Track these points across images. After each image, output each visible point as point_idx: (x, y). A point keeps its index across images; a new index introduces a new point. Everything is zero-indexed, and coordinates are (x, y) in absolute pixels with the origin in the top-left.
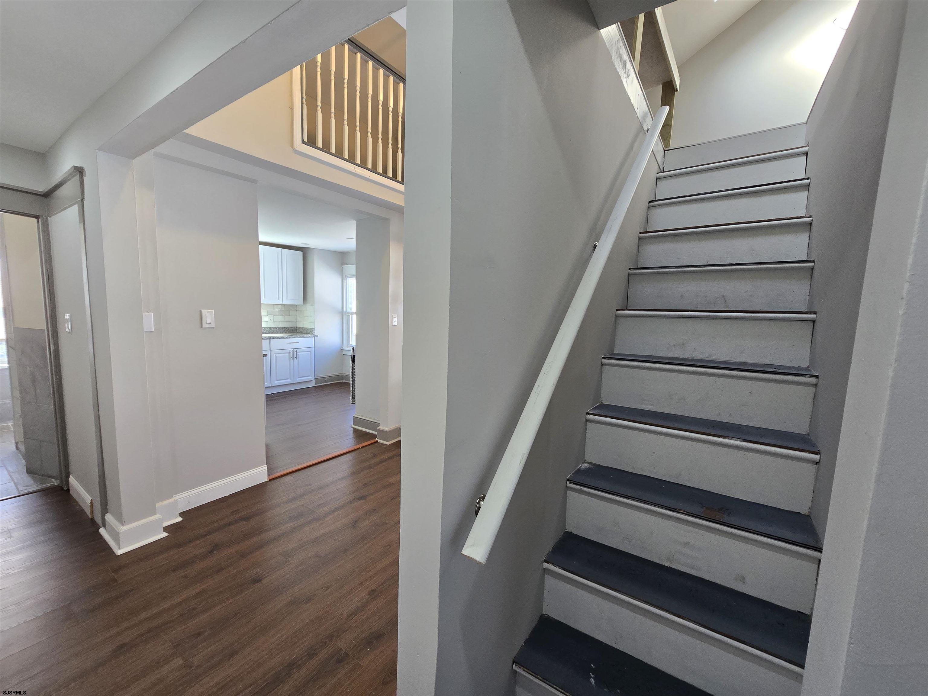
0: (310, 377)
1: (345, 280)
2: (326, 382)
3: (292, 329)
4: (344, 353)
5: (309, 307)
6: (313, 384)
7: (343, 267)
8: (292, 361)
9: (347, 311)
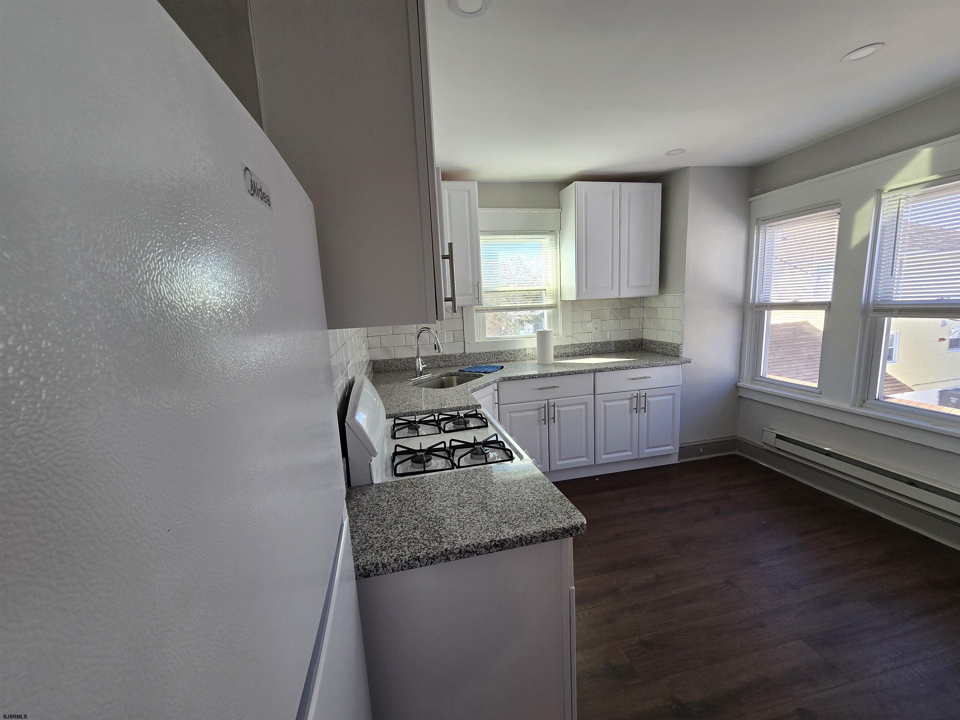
0: (671, 447)
1: (755, 235)
2: (701, 454)
3: (634, 344)
4: (741, 394)
5: (670, 298)
6: (675, 460)
7: (750, 202)
8: (636, 415)
9: (756, 301)
